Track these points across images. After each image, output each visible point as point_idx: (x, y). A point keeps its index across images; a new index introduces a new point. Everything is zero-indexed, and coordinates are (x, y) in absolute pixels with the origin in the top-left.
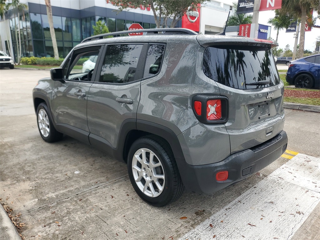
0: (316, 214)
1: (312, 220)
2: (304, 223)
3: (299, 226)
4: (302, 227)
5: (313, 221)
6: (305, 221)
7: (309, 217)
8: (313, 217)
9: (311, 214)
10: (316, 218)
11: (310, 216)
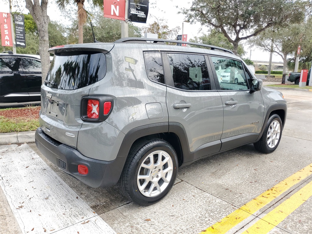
0: (10, 216)
1: (7, 210)
2: (9, 204)
3: (9, 200)
4: (6, 201)
5: (5, 210)
6: (9, 205)
7: (11, 210)
8: (8, 212)
9: (13, 213)
10: (5, 214)
11: (12, 212)
